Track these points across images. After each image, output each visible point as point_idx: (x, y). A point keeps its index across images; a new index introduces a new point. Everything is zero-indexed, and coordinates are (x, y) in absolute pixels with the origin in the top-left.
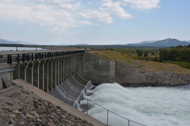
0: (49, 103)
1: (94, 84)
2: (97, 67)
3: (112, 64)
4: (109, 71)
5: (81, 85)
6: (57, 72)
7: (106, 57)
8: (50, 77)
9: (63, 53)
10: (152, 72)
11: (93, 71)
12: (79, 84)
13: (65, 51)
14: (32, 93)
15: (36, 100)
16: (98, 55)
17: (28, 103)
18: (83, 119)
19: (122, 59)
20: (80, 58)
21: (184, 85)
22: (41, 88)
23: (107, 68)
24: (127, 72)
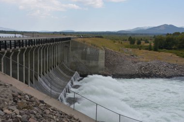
0: (31, 97)
1: (81, 76)
2: (84, 56)
4: (98, 60)
5: (67, 76)
6: (40, 62)
7: (95, 46)
8: (32, 67)
9: (46, 41)
10: (146, 62)
11: (80, 60)
12: (65, 75)
13: (49, 38)
14: (11, 85)
15: (15, 94)
16: (85, 43)
17: (6, 98)
18: (69, 114)
19: (113, 47)
20: (66, 47)
21: (181, 76)
22: (21, 80)
23: (96, 57)
24: (118, 62)
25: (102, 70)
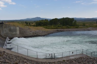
1: (9, 38)
2: (10, 30)
3: (18, 28)
4: (16, 31)
7: (14, 25)
10: (35, 31)
12: (3, 39)
16: (10, 25)
19: (21, 26)
20: (1, 27)
21: (47, 35)
24: (24, 32)
25: (18, 35)
